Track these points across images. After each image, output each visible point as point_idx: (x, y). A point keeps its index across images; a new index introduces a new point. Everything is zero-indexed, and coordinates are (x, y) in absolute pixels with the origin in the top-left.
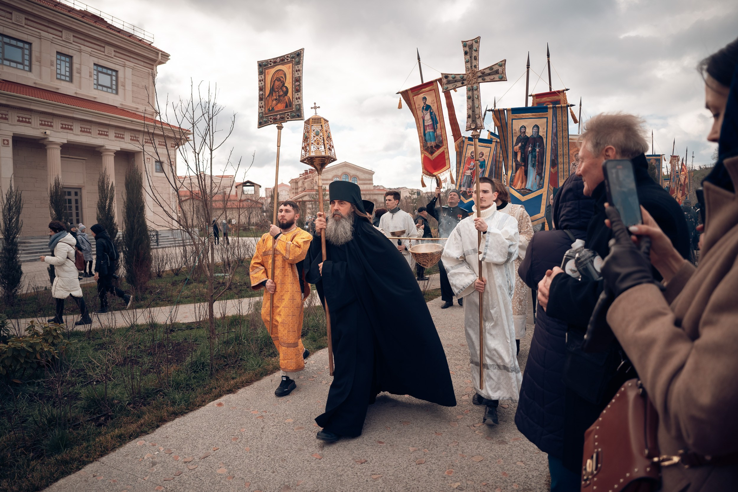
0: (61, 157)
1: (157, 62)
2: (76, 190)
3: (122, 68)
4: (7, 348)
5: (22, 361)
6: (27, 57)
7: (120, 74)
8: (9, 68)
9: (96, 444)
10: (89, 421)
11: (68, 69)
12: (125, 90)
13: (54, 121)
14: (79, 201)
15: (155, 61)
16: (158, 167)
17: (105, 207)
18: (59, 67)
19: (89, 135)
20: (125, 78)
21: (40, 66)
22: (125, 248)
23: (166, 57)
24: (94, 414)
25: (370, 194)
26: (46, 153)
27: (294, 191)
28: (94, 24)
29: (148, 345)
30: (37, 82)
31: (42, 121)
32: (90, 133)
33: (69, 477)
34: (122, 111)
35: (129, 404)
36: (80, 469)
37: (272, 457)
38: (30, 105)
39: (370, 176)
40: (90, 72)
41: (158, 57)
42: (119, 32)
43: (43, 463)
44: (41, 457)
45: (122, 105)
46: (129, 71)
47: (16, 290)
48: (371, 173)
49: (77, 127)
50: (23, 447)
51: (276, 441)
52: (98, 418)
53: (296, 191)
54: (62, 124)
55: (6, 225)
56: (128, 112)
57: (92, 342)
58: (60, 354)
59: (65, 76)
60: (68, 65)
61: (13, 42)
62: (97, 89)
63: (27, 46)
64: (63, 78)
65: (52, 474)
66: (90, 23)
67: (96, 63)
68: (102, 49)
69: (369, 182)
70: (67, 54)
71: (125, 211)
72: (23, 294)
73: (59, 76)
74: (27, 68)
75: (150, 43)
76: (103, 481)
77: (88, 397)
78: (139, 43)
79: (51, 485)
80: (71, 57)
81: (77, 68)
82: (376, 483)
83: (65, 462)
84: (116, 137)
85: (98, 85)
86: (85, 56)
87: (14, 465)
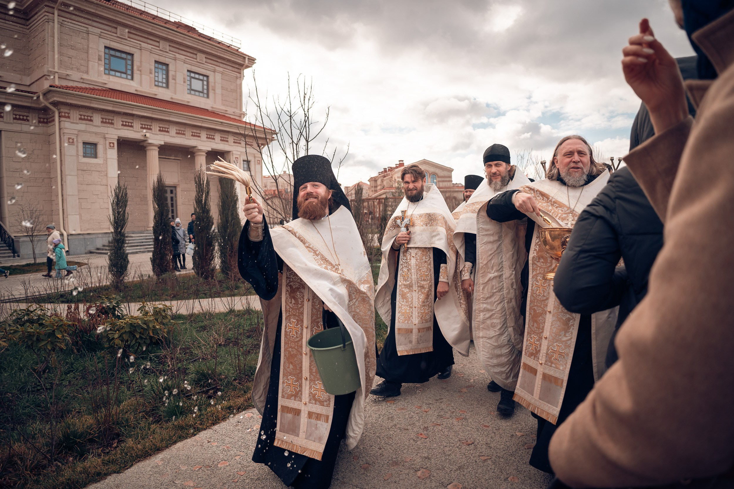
0: (159, 158)
1: (244, 66)
2: (172, 189)
3: (212, 73)
4: (125, 324)
5: (138, 336)
6: (129, 67)
7: (211, 79)
8: (114, 77)
9: (207, 413)
10: (200, 393)
11: (164, 76)
12: (215, 93)
13: (153, 124)
14: (174, 199)
15: (242, 65)
16: (246, 166)
17: (202, 200)
18: (156, 75)
19: (184, 136)
20: (215, 82)
21: (141, 75)
22: (221, 240)
23: (252, 60)
24: (204, 387)
25: (450, 192)
26: (146, 154)
27: (373, 189)
28: (188, 34)
29: (247, 328)
30: (138, 89)
31: (142, 125)
32: (184, 134)
33: (186, 441)
34: (213, 113)
35: (235, 380)
36: (195, 435)
37: (378, 434)
38: (132, 110)
39: (449, 173)
40: (184, 78)
41: (245, 62)
42: (209, 40)
43: (162, 427)
44: (159, 422)
45: (212, 108)
46: (218, 76)
47: (124, 278)
48: (451, 170)
49: (173, 130)
50: (144, 411)
51: (380, 420)
52: (208, 391)
53: (376, 189)
54: (160, 127)
55: (115, 218)
56: (218, 114)
57: (194, 325)
58: (168, 333)
59: (162, 83)
60: (164, 72)
61: (118, 54)
62: (190, 94)
63: (129, 57)
64: (160, 84)
65: (170, 438)
66: (183, 32)
67: (189, 69)
68: (195, 56)
69: (448, 179)
70: (164, 62)
71: (221, 204)
72: (130, 282)
73: (156, 83)
74: (129, 77)
75: (237, 49)
76: (217, 447)
77: (198, 372)
78: (227, 49)
79: (170, 446)
80: (167, 65)
81: (173, 76)
82: (485, 464)
83: (181, 428)
84: (207, 138)
85: (191, 90)
86: (179, 63)
87: (138, 427)
